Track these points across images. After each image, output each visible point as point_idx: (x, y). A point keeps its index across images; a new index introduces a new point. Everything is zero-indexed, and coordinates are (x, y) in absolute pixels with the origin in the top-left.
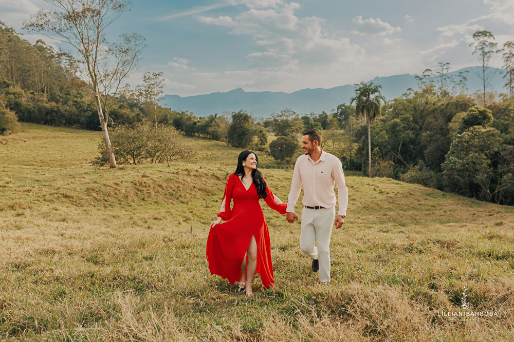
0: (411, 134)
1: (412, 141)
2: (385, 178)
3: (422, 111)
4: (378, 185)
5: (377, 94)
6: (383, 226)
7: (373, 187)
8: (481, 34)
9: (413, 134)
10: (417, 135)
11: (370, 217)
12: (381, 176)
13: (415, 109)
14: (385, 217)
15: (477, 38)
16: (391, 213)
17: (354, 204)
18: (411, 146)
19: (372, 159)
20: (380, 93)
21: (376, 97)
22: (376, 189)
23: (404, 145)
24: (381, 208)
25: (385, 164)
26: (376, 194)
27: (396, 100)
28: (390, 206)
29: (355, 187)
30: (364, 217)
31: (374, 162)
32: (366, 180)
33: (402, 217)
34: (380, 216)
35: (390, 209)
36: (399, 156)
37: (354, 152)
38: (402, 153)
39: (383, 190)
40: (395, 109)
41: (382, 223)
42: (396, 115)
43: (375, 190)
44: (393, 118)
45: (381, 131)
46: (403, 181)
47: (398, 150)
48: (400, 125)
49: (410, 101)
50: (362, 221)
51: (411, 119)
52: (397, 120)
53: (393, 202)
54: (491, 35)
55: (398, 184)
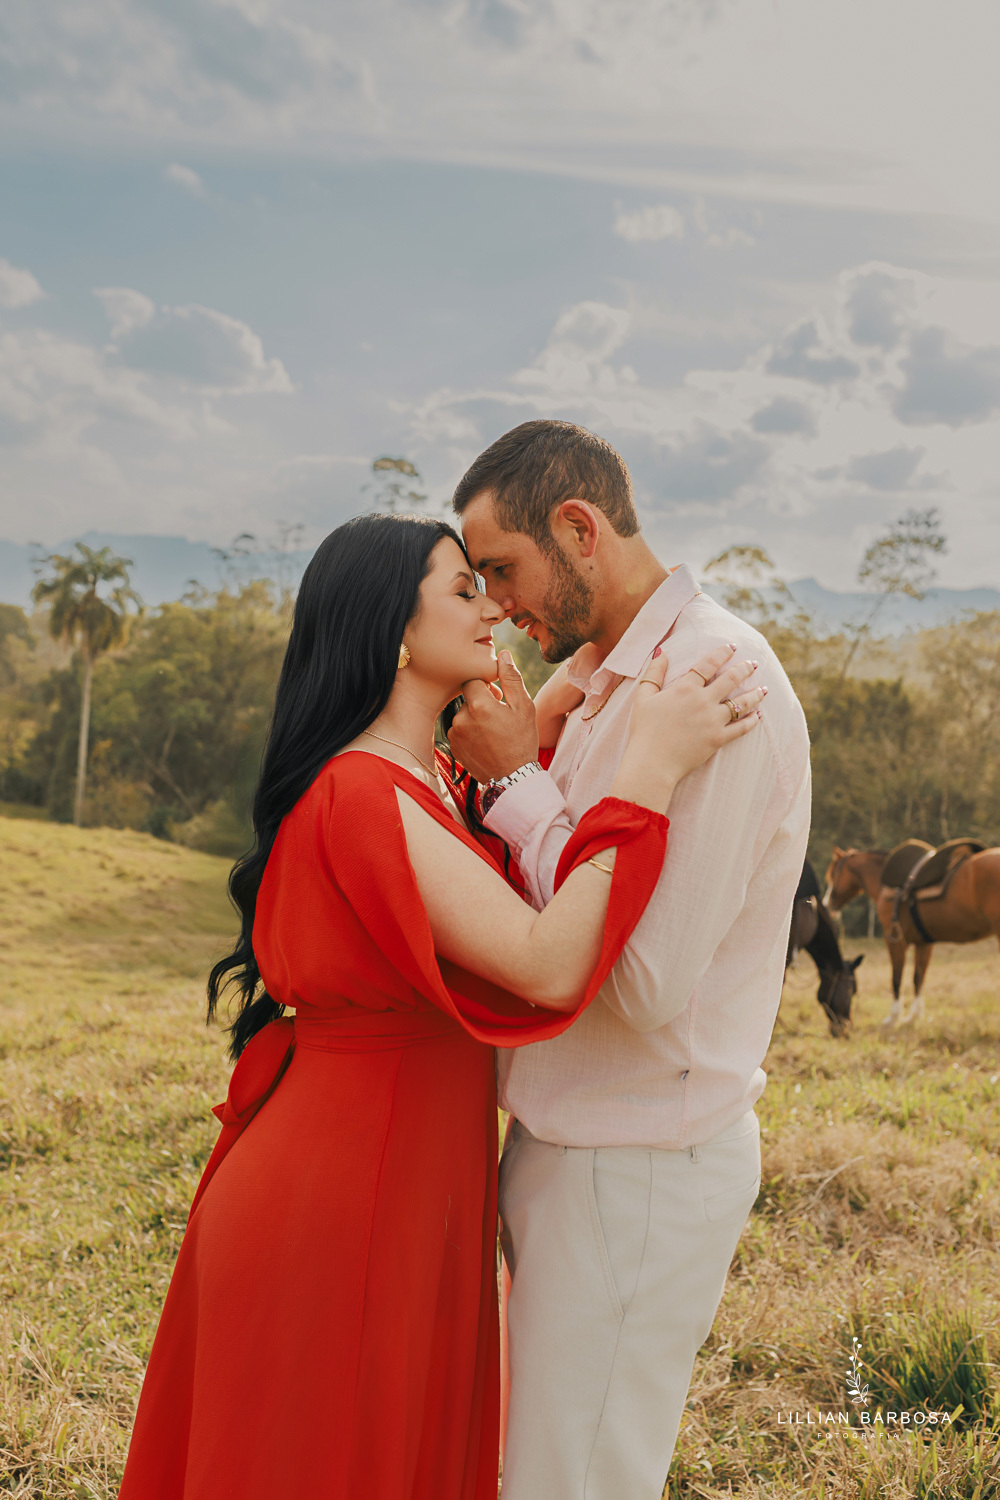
0: (202, 710)
1: (206, 732)
2: (128, 833)
3: (237, 649)
4: (111, 851)
5: (118, 582)
6: (133, 976)
7: (96, 859)
8: (388, 464)
9: (209, 710)
10: (219, 716)
11: (94, 947)
12: (118, 824)
13: (219, 639)
14: (135, 949)
15: (381, 473)
16: (154, 939)
17: (40, 908)
18: (200, 745)
19: (88, 771)
20: (128, 581)
21: (117, 591)
22: (108, 864)
23: (179, 739)
24: (124, 921)
25: (125, 789)
26: (104, 879)
27: (165, 608)
28: (151, 916)
29: (43, 854)
30: (74, 950)
31: (94, 781)
32: (72, 834)
33: (184, 950)
34: (120, 947)
35: (149, 927)
36: (163, 771)
37: (22, 744)
38: (173, 761)
39: (127, 869)
40: (161, 633)
41: (128, 966)
42: (166, 652)
43: (102, 866)
44: (155, 658)
45: (118, 691)
46: (182, 843)
47: (159, 754)
48: (172, 681)
49: (206, 618)
50: (68, 962)
51: (207, 666)
52: (167, 666)
53: (158, 906)
54: (414, 474)
55: (167, 851)
